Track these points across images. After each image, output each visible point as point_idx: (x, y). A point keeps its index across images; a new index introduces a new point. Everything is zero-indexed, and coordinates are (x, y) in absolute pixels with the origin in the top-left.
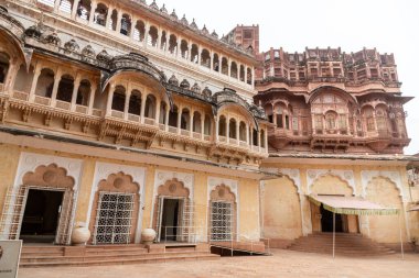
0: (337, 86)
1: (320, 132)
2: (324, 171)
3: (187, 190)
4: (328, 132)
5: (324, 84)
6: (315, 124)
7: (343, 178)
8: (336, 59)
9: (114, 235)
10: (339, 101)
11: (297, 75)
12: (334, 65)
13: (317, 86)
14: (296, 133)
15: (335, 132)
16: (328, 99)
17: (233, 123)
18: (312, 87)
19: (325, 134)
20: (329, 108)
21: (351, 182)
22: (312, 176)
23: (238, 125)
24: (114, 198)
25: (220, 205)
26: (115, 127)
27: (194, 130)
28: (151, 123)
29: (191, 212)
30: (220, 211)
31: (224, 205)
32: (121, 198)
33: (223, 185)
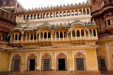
3: (66, 56)
17: (78, 32)
23: (80, 31)
24: (45, 60)
25: (79, 59)
26: (42, 43)
27: (64, 37)
28: (50, 39)
29: (68, 62)
30: (79, 61)
31: (81, 59)
32: (47, 60)
33: (79, 52)
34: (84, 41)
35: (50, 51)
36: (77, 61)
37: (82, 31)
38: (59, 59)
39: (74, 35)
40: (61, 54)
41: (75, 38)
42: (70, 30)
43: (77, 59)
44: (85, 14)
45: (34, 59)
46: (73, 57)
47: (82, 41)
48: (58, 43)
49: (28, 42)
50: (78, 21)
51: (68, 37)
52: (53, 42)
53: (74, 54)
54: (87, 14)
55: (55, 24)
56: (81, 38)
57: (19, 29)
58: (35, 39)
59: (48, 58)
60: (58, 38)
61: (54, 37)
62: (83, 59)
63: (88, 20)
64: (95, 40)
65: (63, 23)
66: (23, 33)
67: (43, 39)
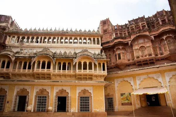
0: (144, 33)
1: (138, 57)
2: (145, 76)
3: (68, 93)
4: (142, 57)
5: (138, 35)
6: (136, 54)
7: (155, 78)
8: (143, 21)
9: (41, 109)
10: (146, 40)
11: (127, 34)
12: (142, 24)
13: (135, 36)
14: (129, 60)
15: (146, 56)
16: (141, 41)
17: (85, 64)
18: (132, 37)
19: (141, 58)
20: (142, 45)
21: (160, 80)
22: (139, 79)
23: (88, 64)
24: (41, 97)
25: (83, 98)
26: (38, 74)
27: (68, 70)
28: (49, 71)
29: (70, 101)
30: (84, 100)
31: (86, 98)
32: (43, 97)
33: (85, 90)
34: (91, 75)
35: (48, 85)
36: (81, 100)
37: (90, 64)
38: (58, 97)
39: (80, 68)
40: (62, 91)
41: (81, 71)
42: (76, 61)
43: (81, 98)
44: (95, 44)
45: (25, 95)
46: (77, 95)
47: (89, 75)
48: (60, 76)
49: (18, 72)
50: (86, 51)
51: (73, 70)
52: (53, 75)
53: (78, 92)
54: (97, 44)
55: (58, 52)
56: (88, 71)
57: (9, 53)
58: (29, 68)
59: (45, 96)
60: (60, 69)
61: (54, 68)
62: (88, 98)
63: (98, 52)
64: (103, 76)
65: (68, 52)
66: (13, 59)
67: (40, 70)
